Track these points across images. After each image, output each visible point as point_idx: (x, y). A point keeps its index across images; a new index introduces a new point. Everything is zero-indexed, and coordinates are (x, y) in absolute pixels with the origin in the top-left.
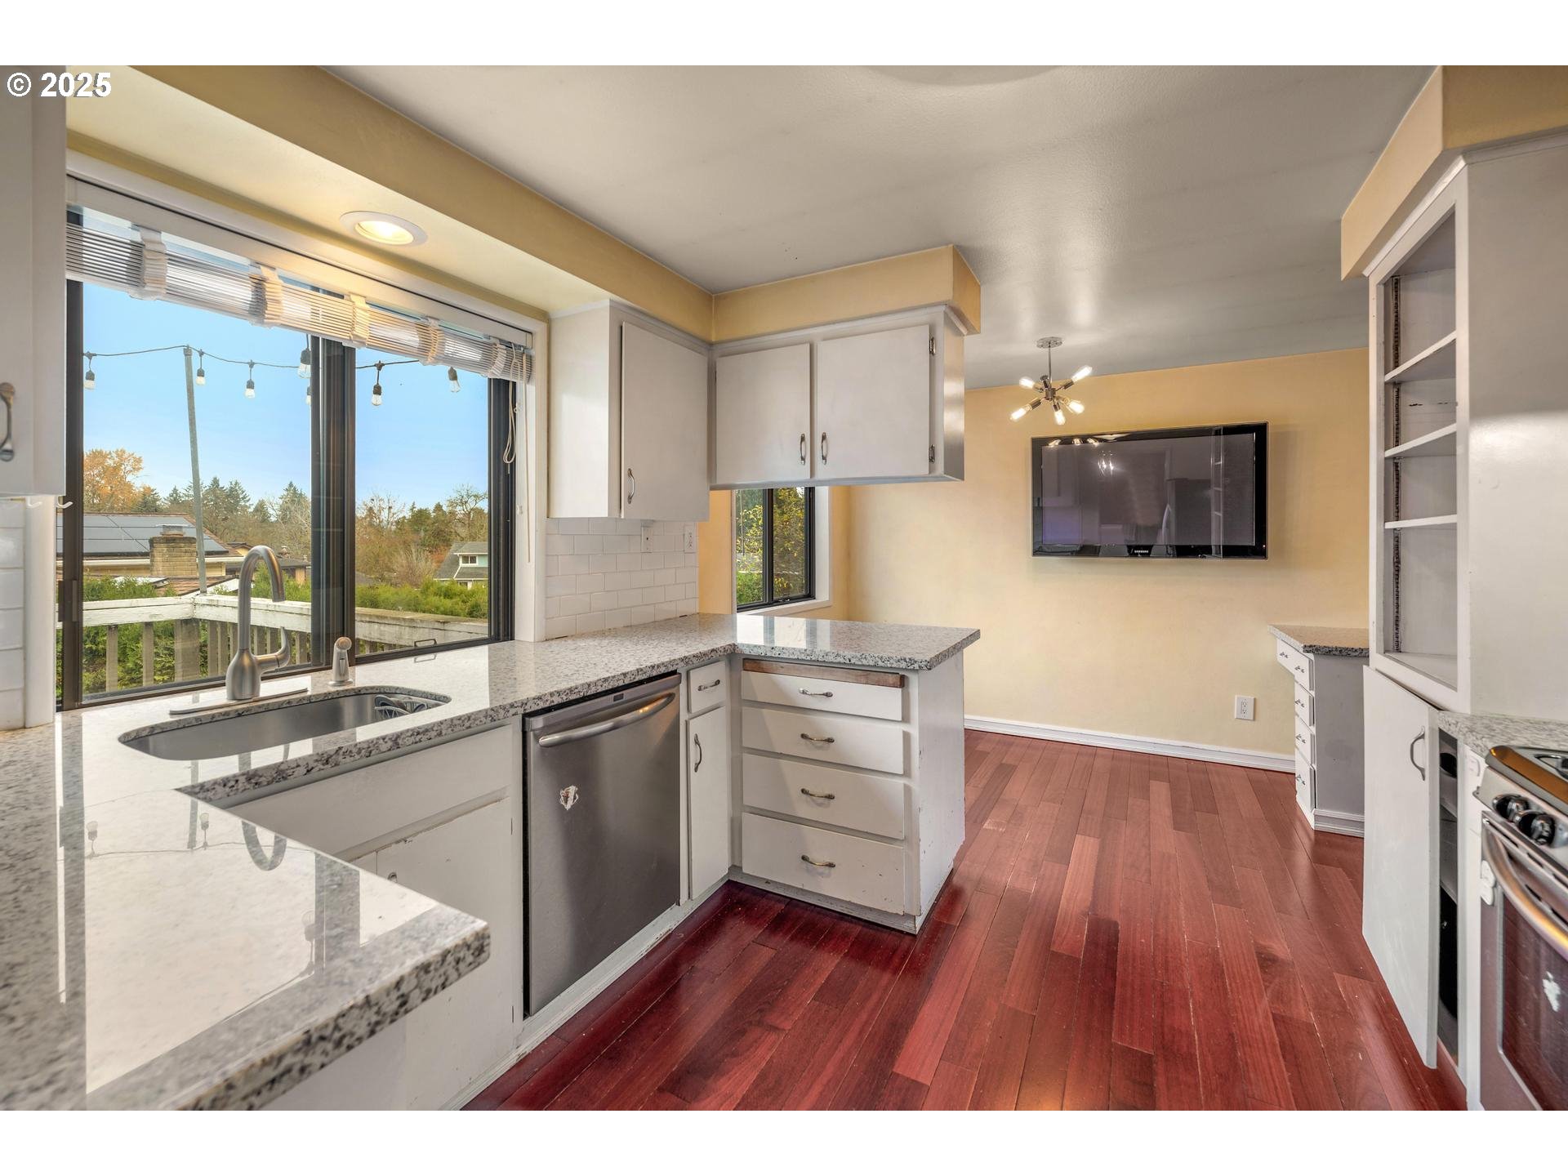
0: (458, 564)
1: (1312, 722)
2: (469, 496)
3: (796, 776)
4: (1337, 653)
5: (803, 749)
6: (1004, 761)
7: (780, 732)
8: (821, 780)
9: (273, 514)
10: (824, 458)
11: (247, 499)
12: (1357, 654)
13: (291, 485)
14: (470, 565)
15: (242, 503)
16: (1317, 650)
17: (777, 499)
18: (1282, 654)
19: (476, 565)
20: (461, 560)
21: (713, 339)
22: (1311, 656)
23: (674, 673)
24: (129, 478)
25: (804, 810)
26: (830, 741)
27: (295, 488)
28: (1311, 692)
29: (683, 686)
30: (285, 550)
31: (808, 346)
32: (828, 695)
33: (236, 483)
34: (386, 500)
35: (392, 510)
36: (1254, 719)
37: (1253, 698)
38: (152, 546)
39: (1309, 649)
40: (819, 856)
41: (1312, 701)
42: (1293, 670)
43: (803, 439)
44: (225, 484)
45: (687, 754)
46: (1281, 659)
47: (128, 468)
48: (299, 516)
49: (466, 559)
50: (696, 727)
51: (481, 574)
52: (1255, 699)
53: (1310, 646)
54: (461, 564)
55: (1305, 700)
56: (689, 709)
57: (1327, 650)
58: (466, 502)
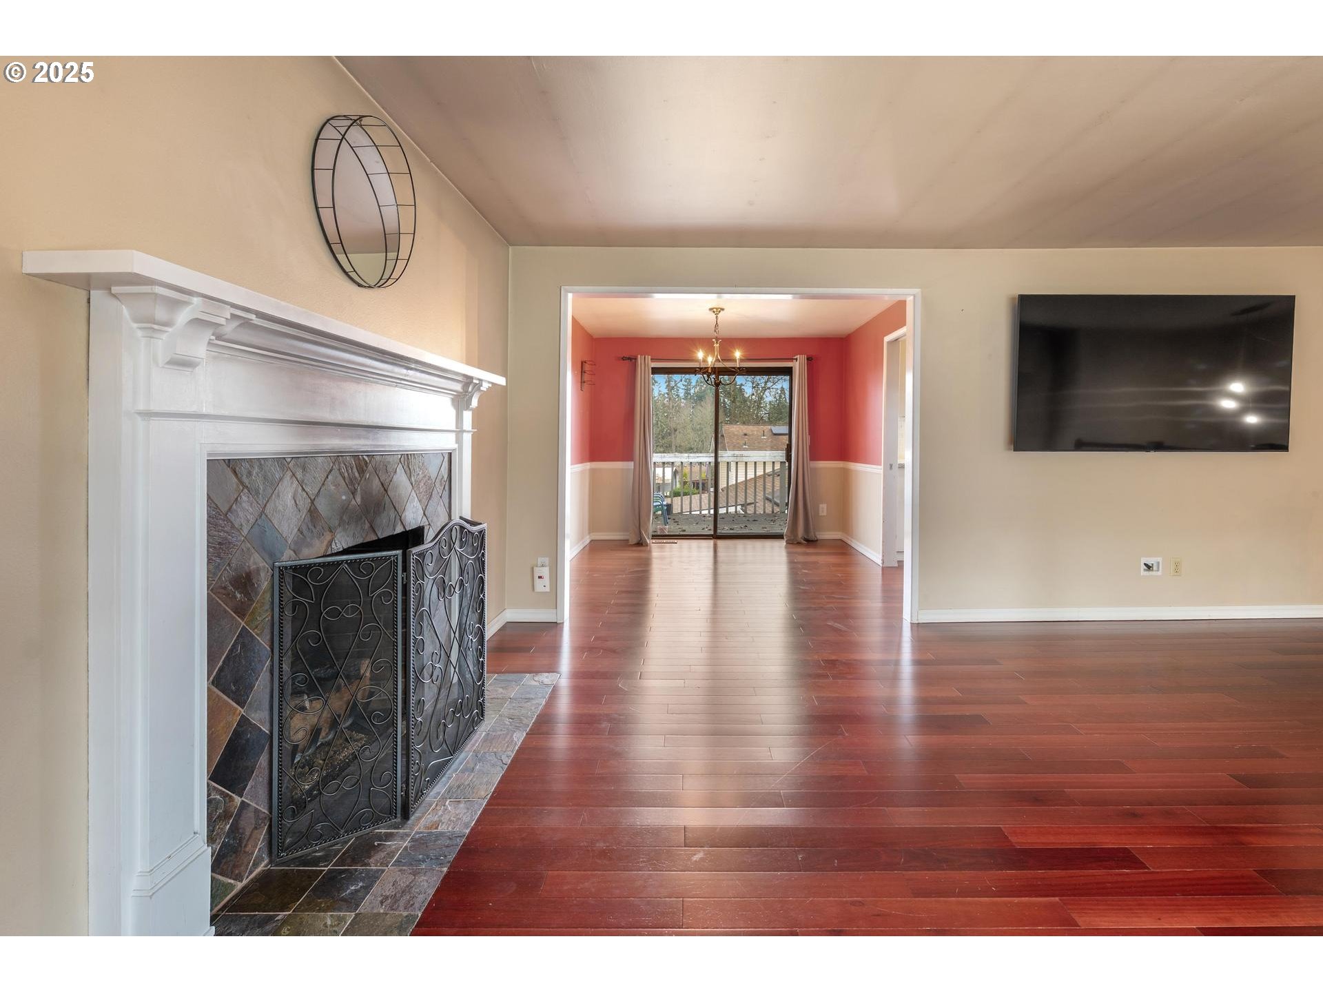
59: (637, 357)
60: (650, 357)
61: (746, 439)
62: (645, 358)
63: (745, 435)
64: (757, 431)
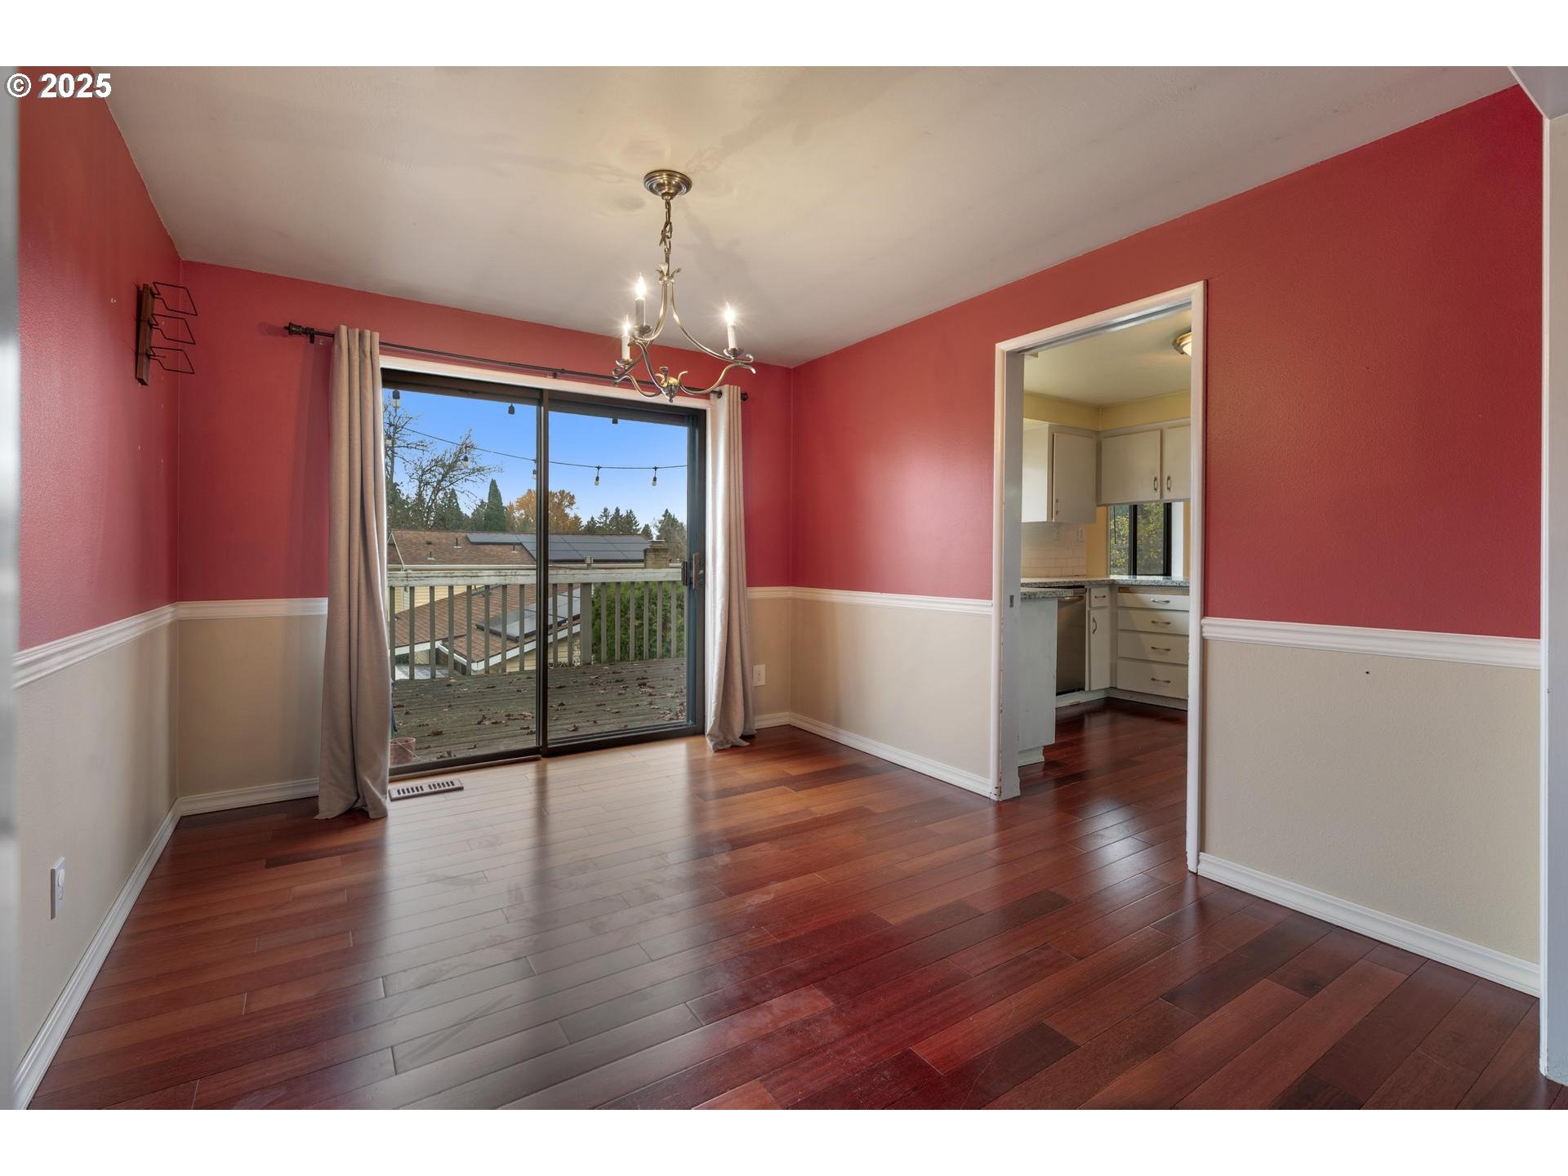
3: (1148, 641)
5: (1152, 628)
7: (1140, 621)
8: (1161, 642)
10: (1169, 489)
13: (667, 511)
17: (1142, 509)
21: (1100, 430)
23: (1083, 587)
24: (567, 511)
25: (1152, 656)
26: (1169, 623)
29: (1087, 594)
31: (1159, 432)
32: (1168, 602)
33: (631, 512)
38: (645, 555)
40: (1161, 677)
43: (1156, 479)
44: (623, 513)
45: (1090, 626)
47: (567, 503)
50: (1094, 614)
56: (1090, 606)
59: (338, 329)
60: (377, 335)
61: (431, 548)
62: (361, 336)
63: (429, 543)
64: (446, 539)
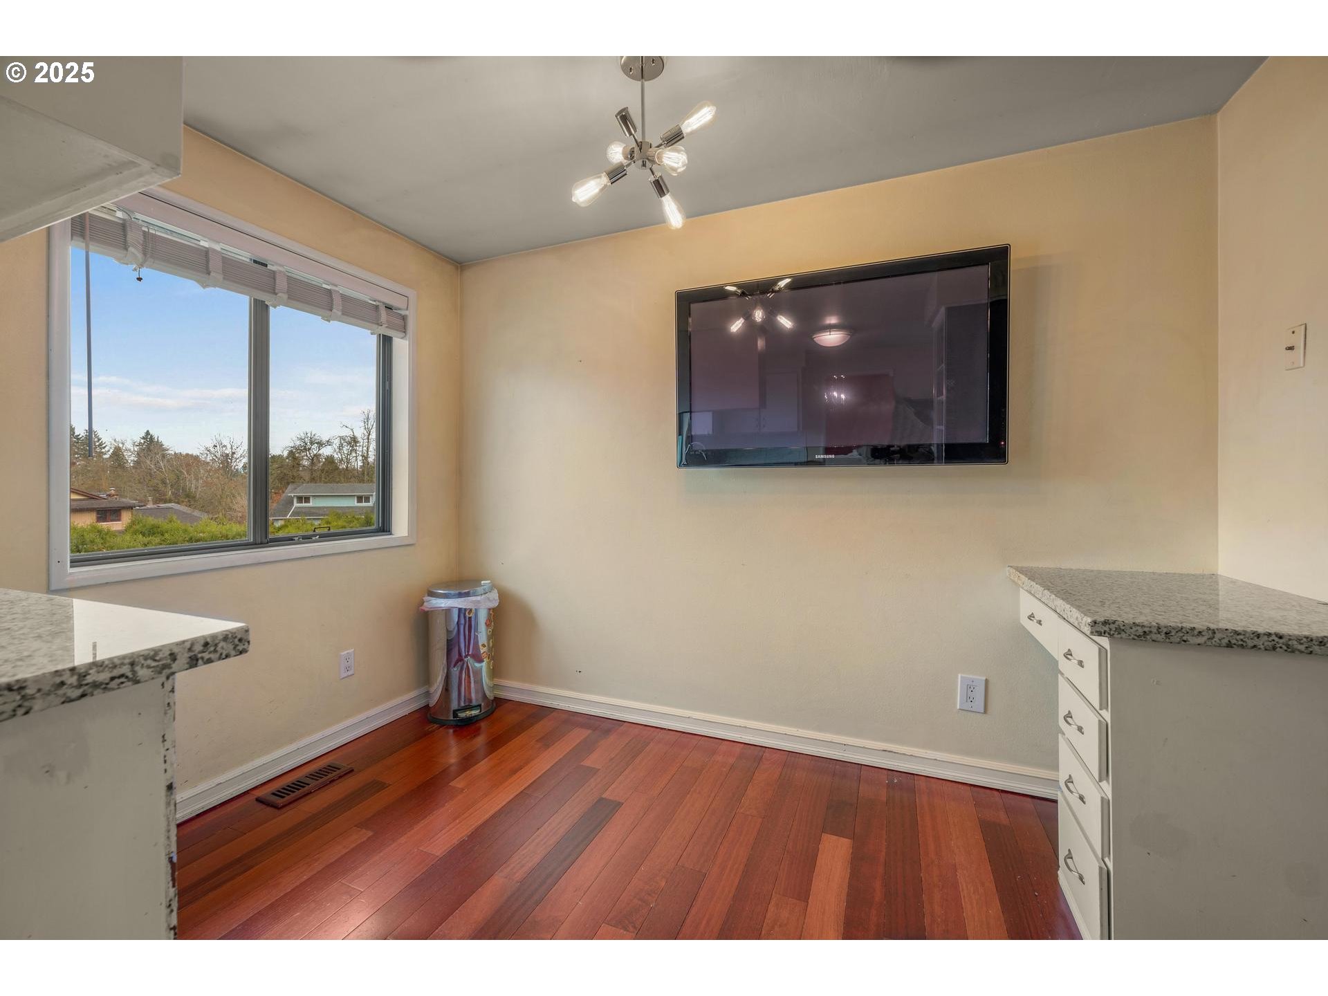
0: (292, 503)
1: (1104, 773)
2: (312, 443)
4: (1161, 637)
6: (603, 796)
9: (131, 459)
11: (104, 446)
12: (1201, 640)
14: (304, 505)
15: (98, 450)
16: (1119, 630)
18: (1031, 617)
19: (311, 504)
20: (295, 500)
22: (1105, 642)
27: (151, 436)
28: (1103, 712)
30: (113, 492)
34: (229, 446)
35: (235, 456)
36: (985, 712)
37: (984, 678)
39: (1103, 628)
41: (1104, 729)
42: (1058, 655)
46: (1031, 627)
48: (148, 462)
49: (300, 499)
51: (314, 513)
52: (987, 681)
53: (1105, 623)
54: (296, 504)
55: (1091, 723)
57: (1140, 631)
58: (309, 449)
